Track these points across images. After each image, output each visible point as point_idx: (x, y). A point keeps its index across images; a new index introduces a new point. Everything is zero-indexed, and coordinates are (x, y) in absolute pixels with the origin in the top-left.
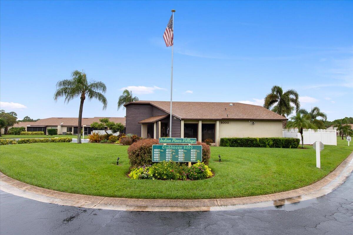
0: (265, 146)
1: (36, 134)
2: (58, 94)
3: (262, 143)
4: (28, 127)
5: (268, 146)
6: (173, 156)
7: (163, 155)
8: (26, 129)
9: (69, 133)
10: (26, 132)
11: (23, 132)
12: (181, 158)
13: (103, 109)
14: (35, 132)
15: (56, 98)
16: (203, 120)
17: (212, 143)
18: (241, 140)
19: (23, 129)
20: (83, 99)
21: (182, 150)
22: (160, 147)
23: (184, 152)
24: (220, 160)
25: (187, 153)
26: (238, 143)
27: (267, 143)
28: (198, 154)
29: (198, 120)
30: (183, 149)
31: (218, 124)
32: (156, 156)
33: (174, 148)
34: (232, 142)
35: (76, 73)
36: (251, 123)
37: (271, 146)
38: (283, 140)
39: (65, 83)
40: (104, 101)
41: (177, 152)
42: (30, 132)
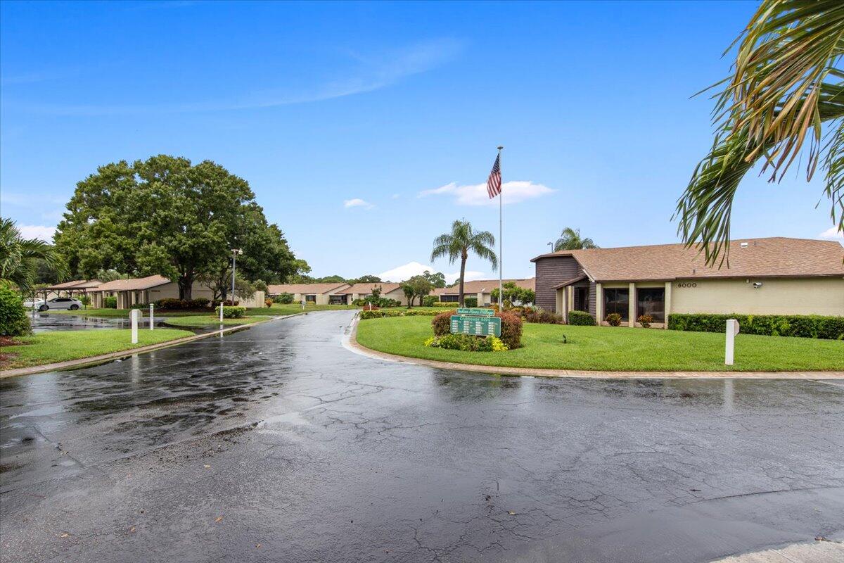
0: (769, 333)
1: (450, 306)
2: (436, 253)
3: (761, 326)
4: (442, 296)
5: (776, 332)
6: (471, 328)
7: (460, 326)
8: (440, 299)
9: (493, 304)
10: (440, 303)
11: (435, 303)
12: (478, 331)
13: (494, 269)
14: (449, 303)
15: (433, 261)
16: (636, 282)
17: (653, 322)
18: (710, 318)
19: (436, 299)
20: (464, 258)
21: (480, 323)
22: (458, 318)
23: (482, 325)
24: (565, 341)
25: (485, 326)
26: (702, 324)
27: (773, 326)
28: (496, 327)
29: (628, 282)
30: (480, 321)
31: (668, 287)
32: (454, 328)
33: (471, 319)
34: (690, 322)
35: (457, 224)
36: (749, 285)
37: (785, 334)
38: (819, 321)
39: (443, 238)
40: (493, 258)
41: (474, 324)
42: (444, 303)
